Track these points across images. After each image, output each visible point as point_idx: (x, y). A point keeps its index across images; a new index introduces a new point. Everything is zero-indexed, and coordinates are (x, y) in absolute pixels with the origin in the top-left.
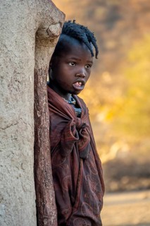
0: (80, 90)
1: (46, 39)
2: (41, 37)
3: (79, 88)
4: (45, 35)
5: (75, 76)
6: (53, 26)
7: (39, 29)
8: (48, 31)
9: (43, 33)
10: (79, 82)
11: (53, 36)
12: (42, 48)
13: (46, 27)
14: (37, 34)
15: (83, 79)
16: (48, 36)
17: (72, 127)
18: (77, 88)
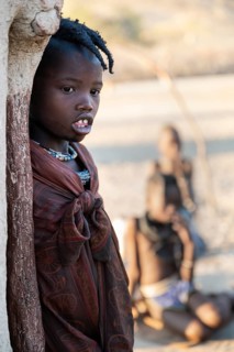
0: (85, 134)
1: (29, 40)
2: (18, 36)
3: (83, 131)
4: (28, 32)
5: (76, 109)
6: (43, 15)
7: (16, 20)
8: (33, 25)
9: (23, 27)
10: (83, 119)
11: (44, 34)
12: (21, 54)
13: (31, 16)
14: (12, 29)
15: (90, 114)
16: (32, 35)
17: (76, 215)
18: (80, 131)
